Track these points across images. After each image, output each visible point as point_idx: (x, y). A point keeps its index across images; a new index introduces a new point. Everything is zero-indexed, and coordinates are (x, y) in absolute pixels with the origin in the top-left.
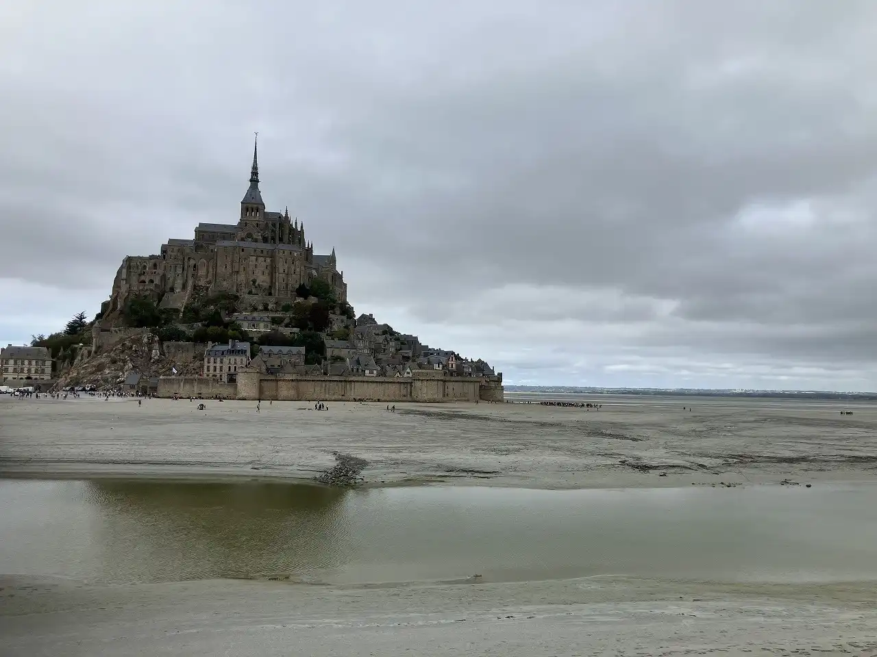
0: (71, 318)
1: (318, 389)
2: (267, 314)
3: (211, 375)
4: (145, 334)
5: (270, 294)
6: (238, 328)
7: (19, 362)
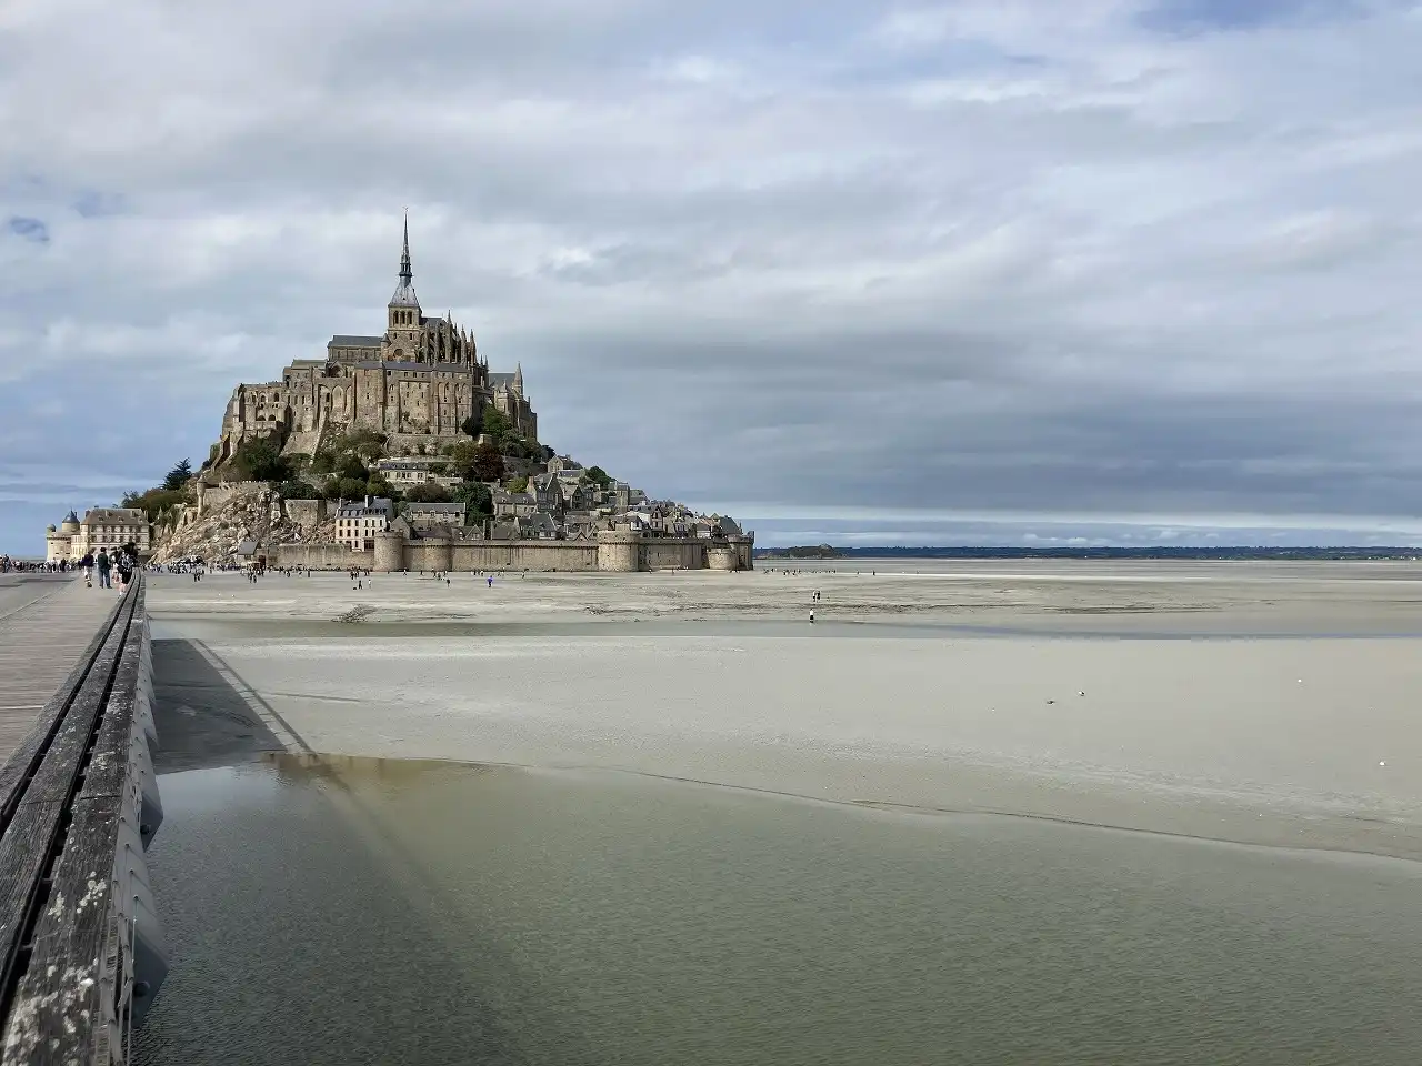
0: (173, 467)
1: (476, 556)
2: (423, 460)
3: (344, 541)
4: (262, 489)
5: (428, 432)
6: (381, 481)
7: (109, 529)
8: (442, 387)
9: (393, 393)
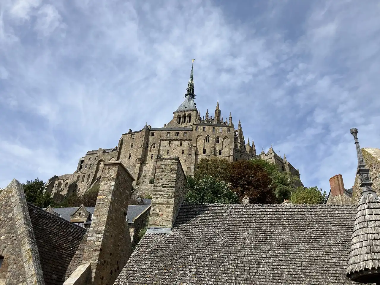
8: (201, 140)
9: (153, 152)
